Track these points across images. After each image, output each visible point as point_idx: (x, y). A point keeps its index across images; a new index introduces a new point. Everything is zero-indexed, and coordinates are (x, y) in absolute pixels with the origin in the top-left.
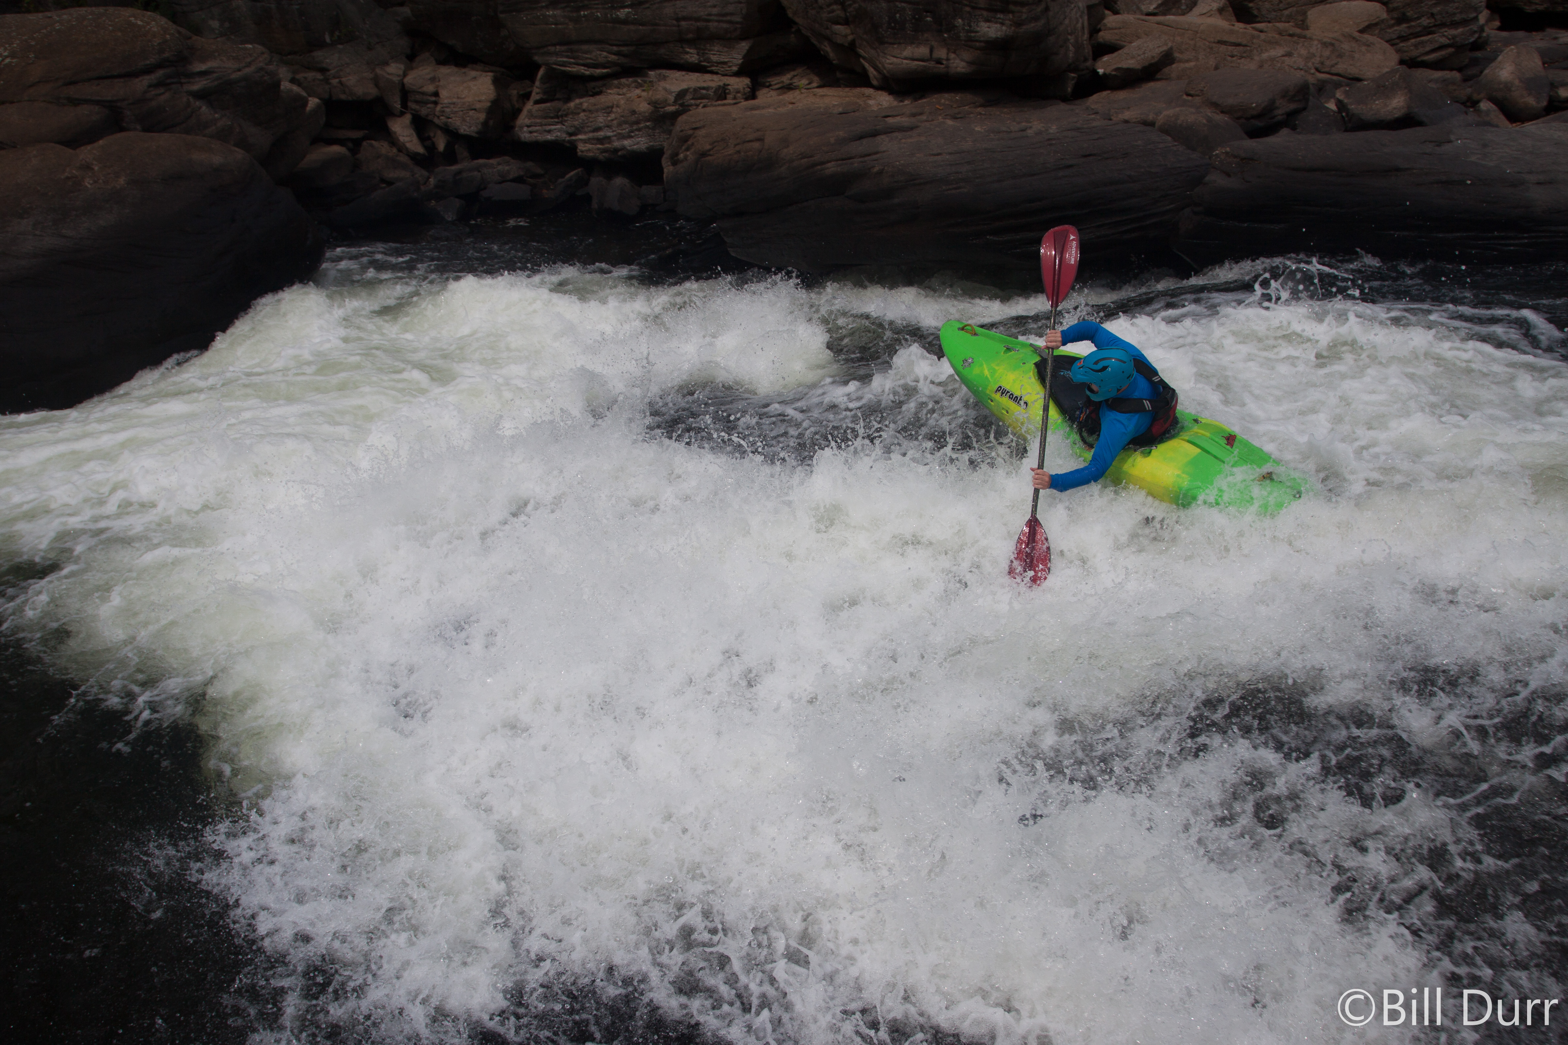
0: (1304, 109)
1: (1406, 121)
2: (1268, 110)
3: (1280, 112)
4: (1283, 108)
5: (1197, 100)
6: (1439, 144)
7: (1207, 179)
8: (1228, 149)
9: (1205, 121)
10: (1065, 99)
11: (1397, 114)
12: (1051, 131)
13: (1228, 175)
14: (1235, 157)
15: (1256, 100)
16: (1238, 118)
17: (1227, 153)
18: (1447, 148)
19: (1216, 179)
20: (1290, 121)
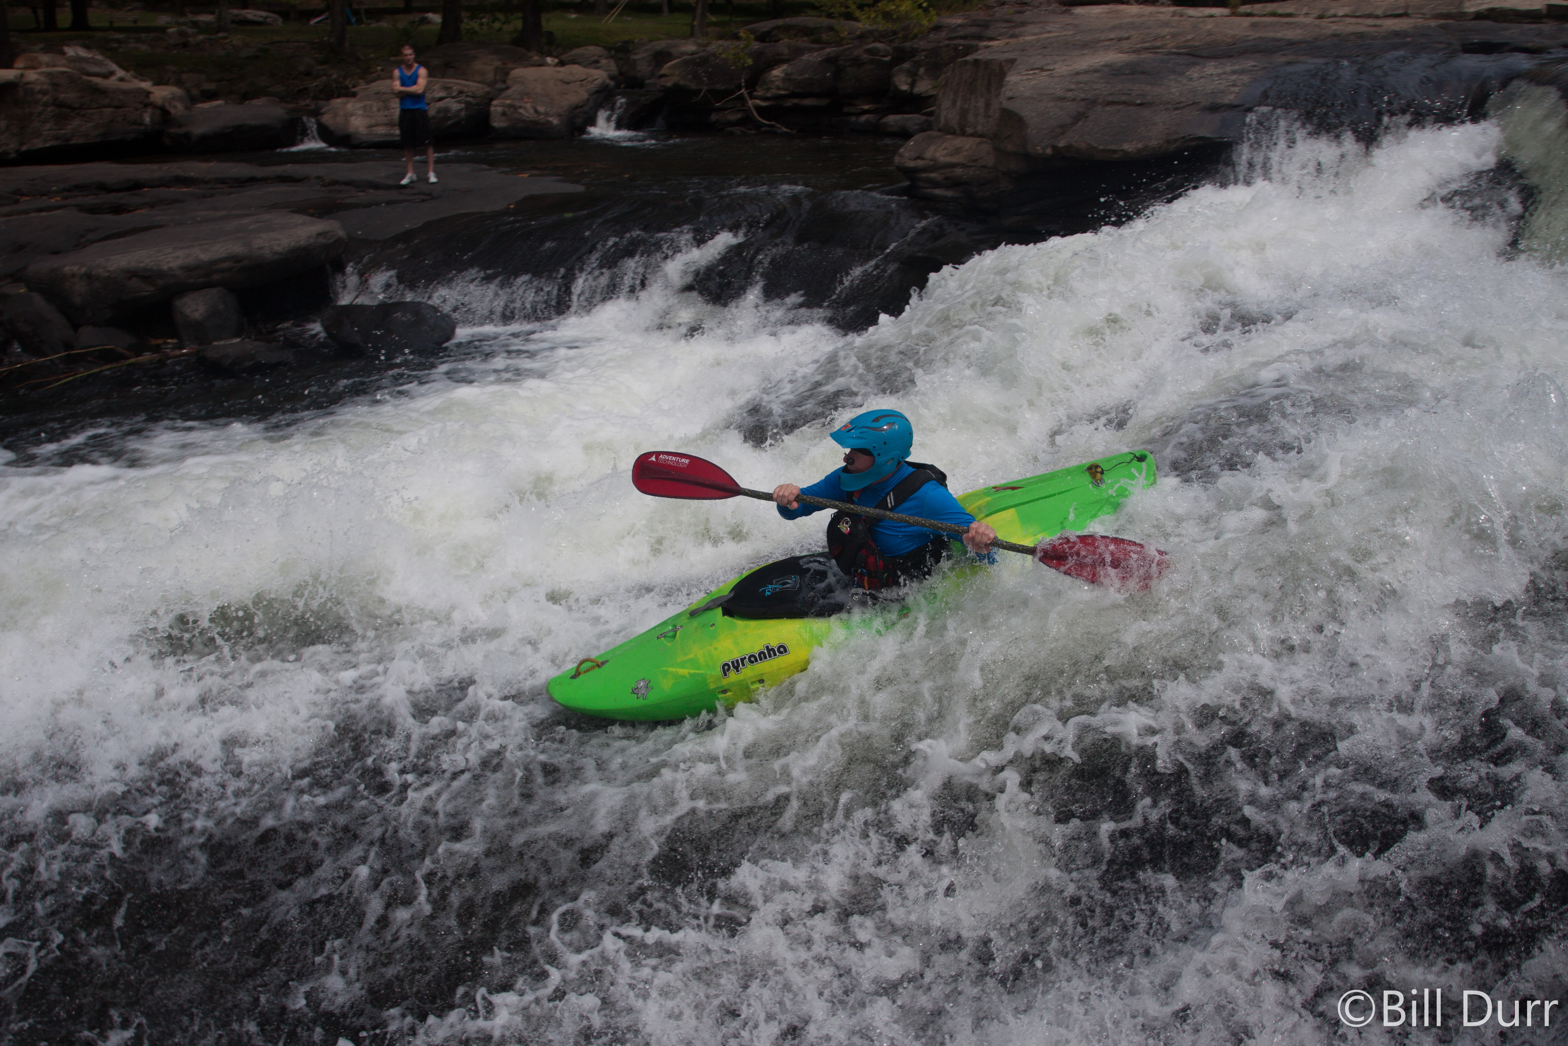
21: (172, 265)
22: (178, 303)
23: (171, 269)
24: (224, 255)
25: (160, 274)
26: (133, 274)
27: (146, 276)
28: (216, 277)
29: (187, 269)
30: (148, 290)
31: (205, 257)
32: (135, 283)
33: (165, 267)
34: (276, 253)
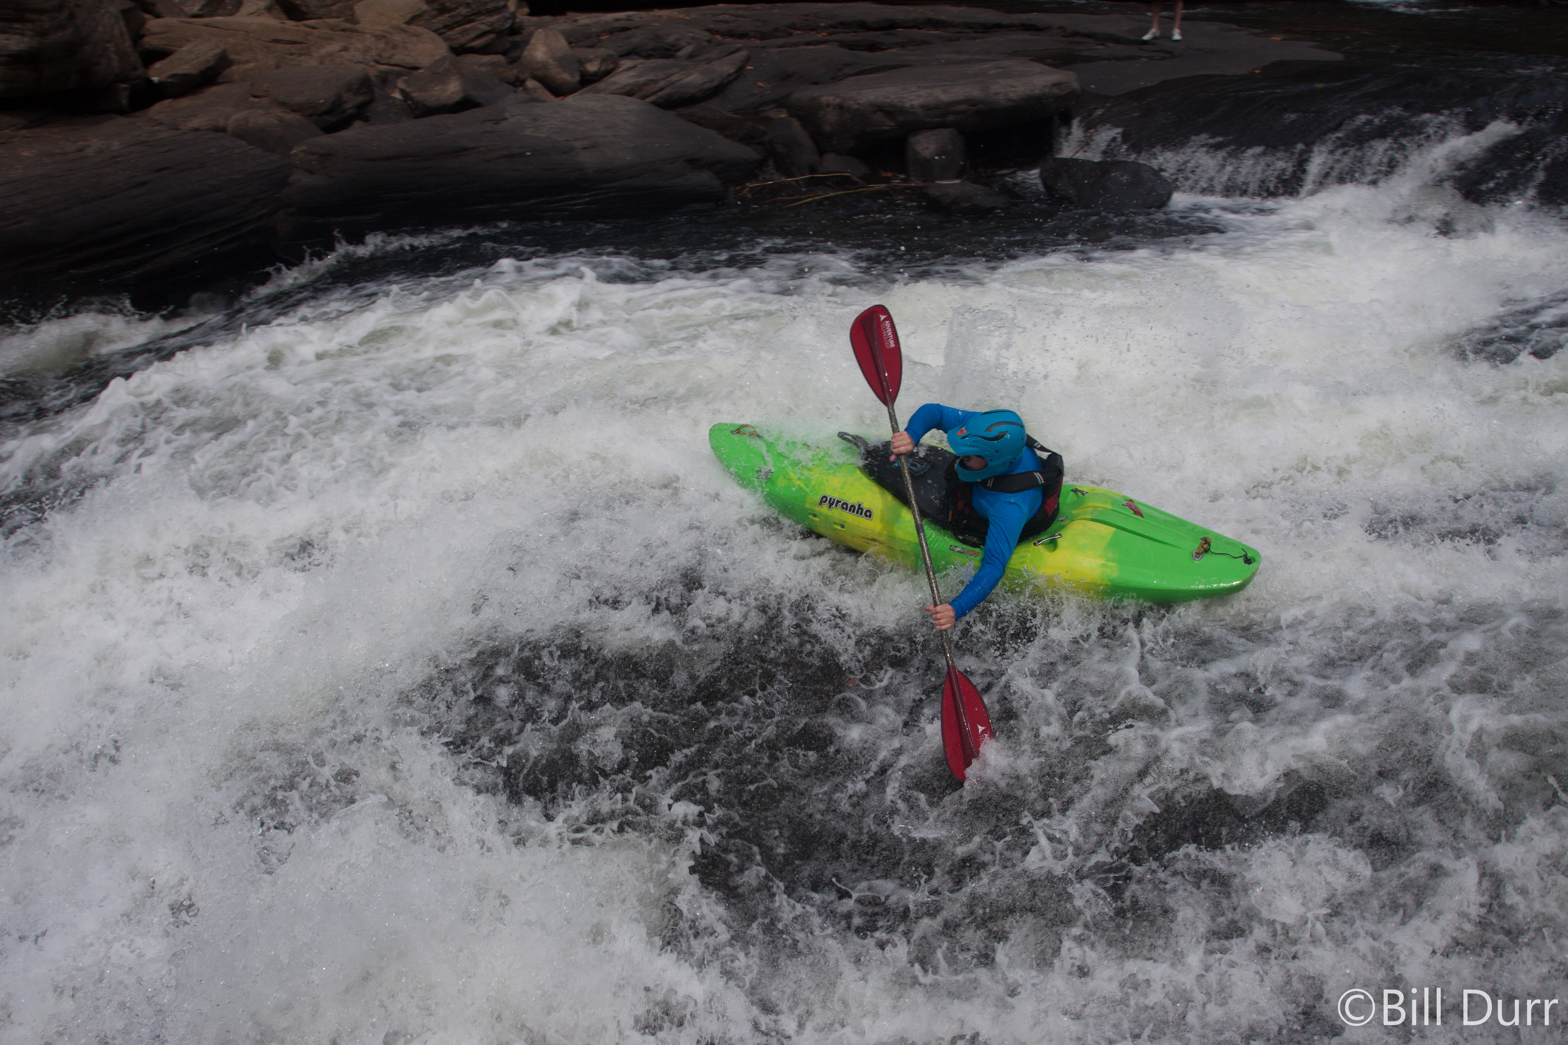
0: (371, 101)
1: (465, 104)
2: (336, 106)
3: (348, 106)
4: (351, 102)
5: (265, 101)
6: (497, 122)
7: (293, 178)
8: (304, 148)
9: (276, 122)
10: (122, 112)
11: (457, 98)
12: (114, 148)
13: (311, 172)
14: (314, 154)
15: (323, 97)
16: (310, 115)
17: (304, 151)
18: (504, 125)
19: (301, 179)
20: (361, 113)
21: (914, 103)
22: (912, 140)
23: (912, 106)
24: (962, 98)
25: (902, 111)
26: (879, 108)
27: (889, 111)
28: (951, 118)
29: (926, 108)
30: (888, 124)
31: (944, 97)
32: (879, 116)
33: (908, 105)
34: (1010, 100)
